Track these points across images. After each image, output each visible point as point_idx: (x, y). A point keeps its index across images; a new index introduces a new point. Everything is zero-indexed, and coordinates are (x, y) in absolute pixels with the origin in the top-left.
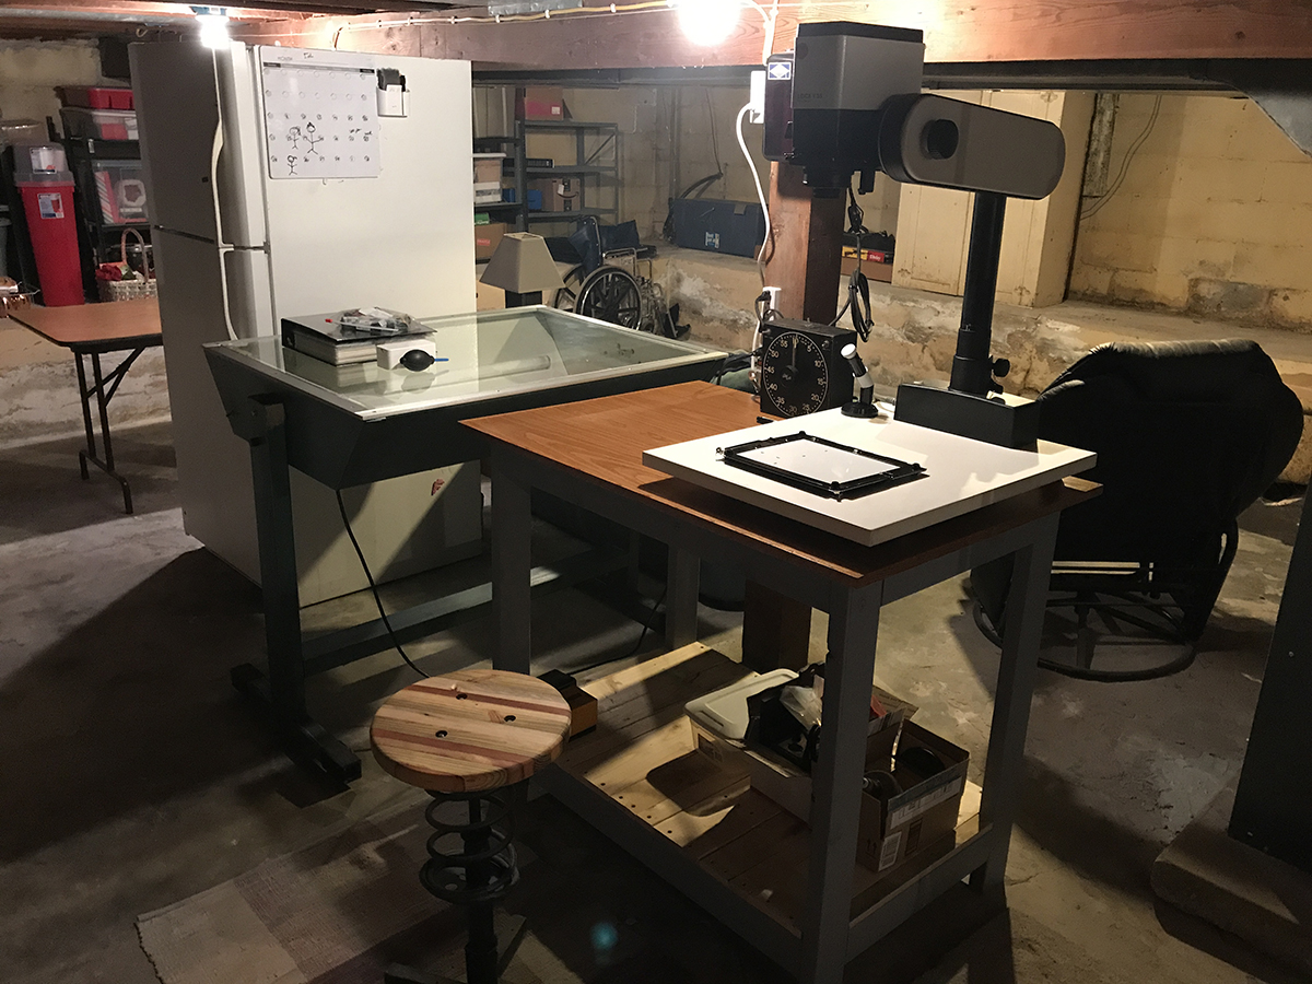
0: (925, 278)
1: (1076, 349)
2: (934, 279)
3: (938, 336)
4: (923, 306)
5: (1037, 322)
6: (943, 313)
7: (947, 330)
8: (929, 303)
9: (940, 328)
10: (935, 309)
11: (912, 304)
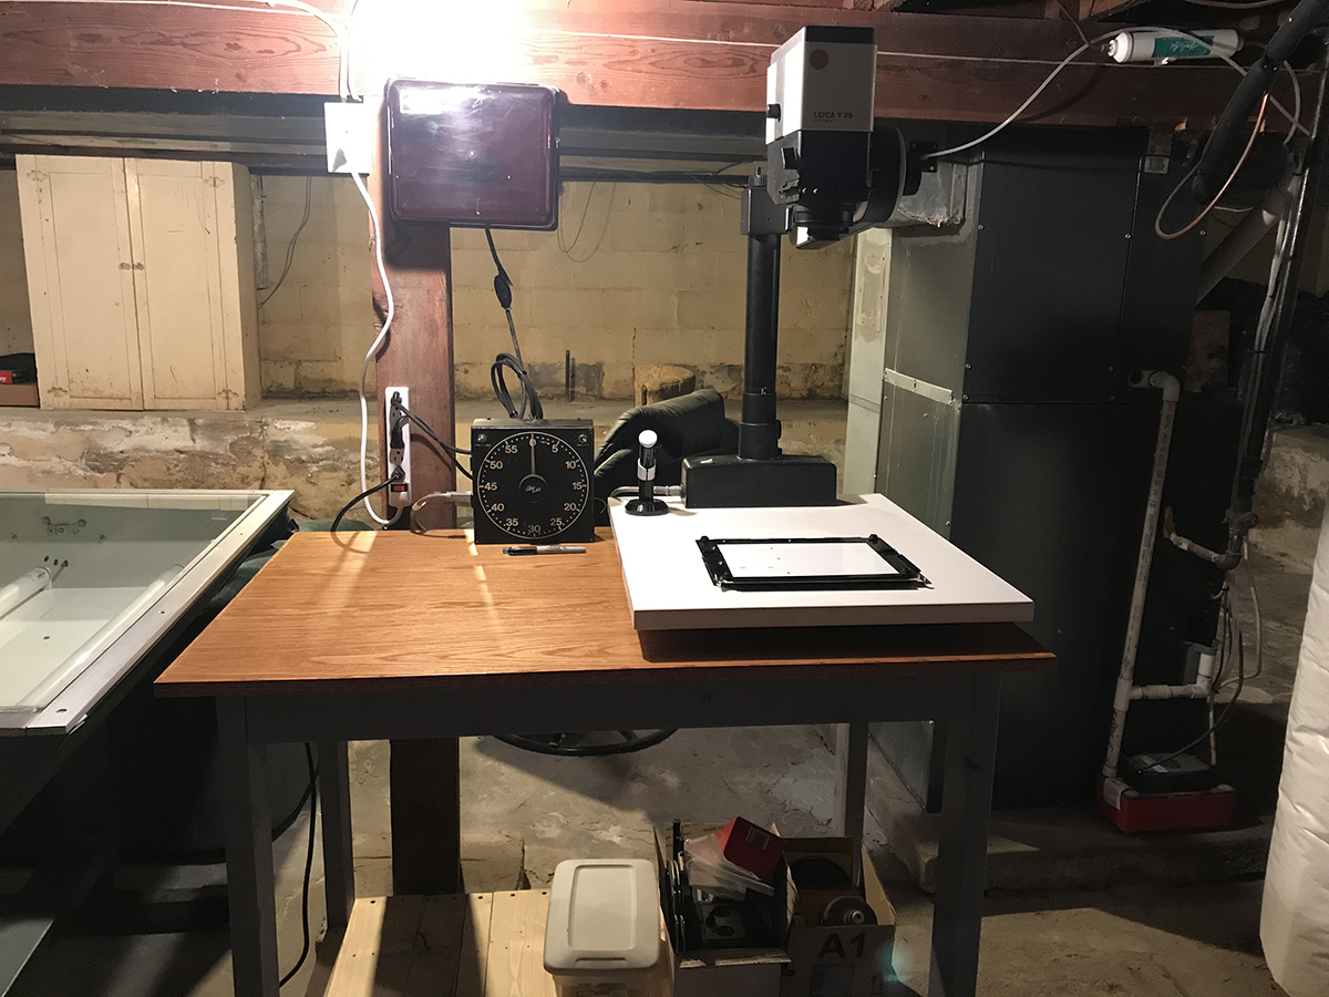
0: (92, 395)
1: (315, 446)
2: (106, 394)
3: (136, 460)
4: (106, 428)
5: (263, 425)
6: (138, 431)
7: (146, 451)
8: (115, 423)
9: (136, 450)
10: (126, 429)
11: (89, 427)
